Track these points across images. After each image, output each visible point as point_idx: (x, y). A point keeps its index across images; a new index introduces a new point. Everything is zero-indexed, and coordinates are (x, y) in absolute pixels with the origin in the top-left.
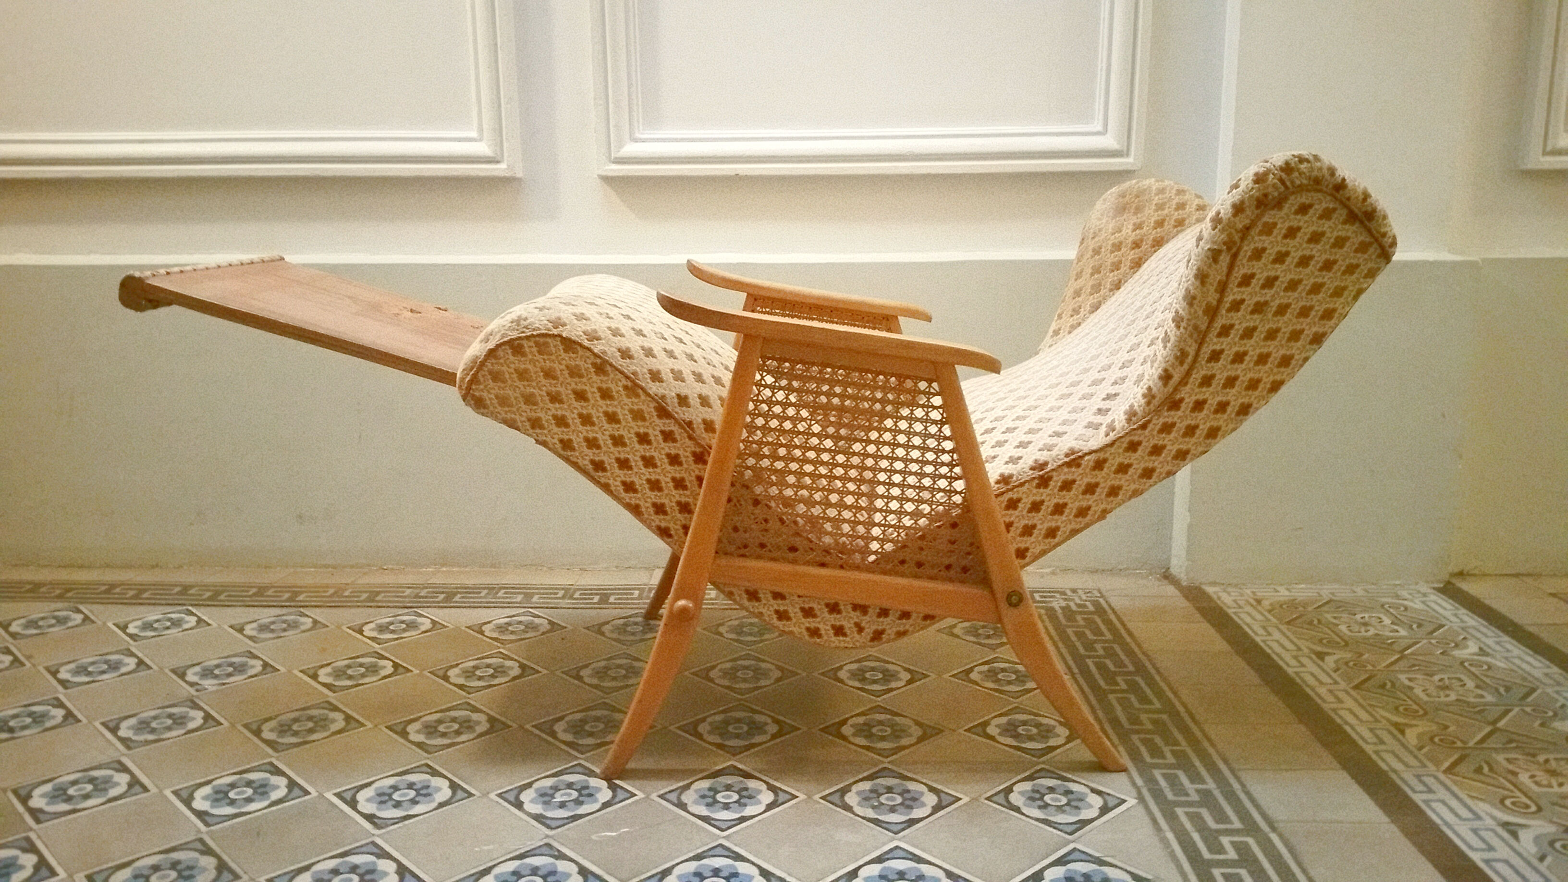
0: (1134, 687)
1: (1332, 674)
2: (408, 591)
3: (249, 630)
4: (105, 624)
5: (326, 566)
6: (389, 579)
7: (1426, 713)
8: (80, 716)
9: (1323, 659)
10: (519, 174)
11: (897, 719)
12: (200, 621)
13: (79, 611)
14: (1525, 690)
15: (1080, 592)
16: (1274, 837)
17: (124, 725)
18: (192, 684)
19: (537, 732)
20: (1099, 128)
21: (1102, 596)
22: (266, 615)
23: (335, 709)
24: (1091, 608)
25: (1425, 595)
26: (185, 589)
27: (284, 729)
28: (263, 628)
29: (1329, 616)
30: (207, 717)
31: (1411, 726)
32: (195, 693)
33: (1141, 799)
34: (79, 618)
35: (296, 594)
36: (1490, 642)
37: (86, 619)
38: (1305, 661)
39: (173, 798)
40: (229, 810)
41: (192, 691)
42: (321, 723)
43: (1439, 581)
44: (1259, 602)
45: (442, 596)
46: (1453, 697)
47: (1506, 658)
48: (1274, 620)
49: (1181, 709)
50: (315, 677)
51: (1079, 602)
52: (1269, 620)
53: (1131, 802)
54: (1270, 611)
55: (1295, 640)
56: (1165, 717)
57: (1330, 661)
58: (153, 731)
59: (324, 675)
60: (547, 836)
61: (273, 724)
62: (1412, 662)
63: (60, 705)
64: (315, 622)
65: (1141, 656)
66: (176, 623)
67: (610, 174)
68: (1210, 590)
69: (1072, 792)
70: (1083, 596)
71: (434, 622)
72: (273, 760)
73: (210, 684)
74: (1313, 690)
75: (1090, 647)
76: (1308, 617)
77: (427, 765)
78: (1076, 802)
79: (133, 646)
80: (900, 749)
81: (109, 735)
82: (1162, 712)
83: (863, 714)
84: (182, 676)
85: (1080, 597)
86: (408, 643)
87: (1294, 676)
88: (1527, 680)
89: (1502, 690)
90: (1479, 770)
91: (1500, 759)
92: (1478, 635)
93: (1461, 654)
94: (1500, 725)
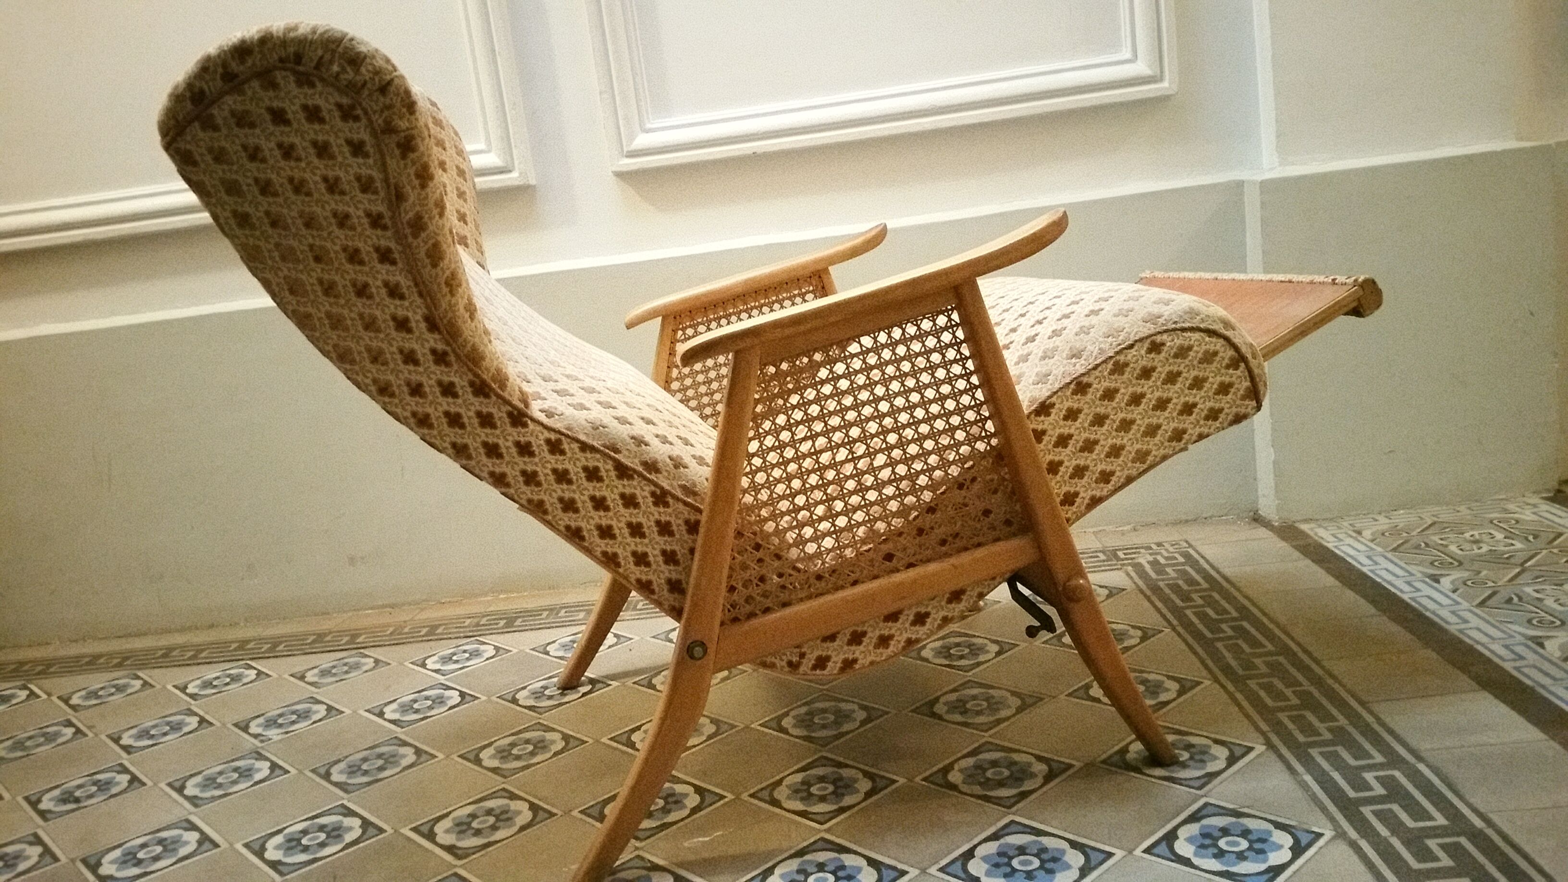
0: (1241, 632)
1: (1451, 594)
2: (468, 621)
3: (310, 677)
4: (164, 687)
5: (384, 606)
6: (447, 612)
8: (144, 779)
9: (1438, 582)
10: (533, 182)
11: (991, 691)
12: (259, 673)
13: (138, 678)
15: (1167, 545)
16: (1421, 767)
17: (190, 784)
18: (256, 736)
19: (615, 745)
20: (1128, 55)
21: (1190, 546)
22: (325, 661)
23: (405, 744)
24: (1182, 560)
25: (1535, 506)
26: (243, 644)
27: (354, 770)
28: (324, 673)
29: (1436, 538)
30: (274, 766)
31: (1548, 637)
32: (260, 745)
33: (1270, 745)
34: (138, 684)
35: (354, 637)
37: (146, 684)
38: (1419, 585)
39: (244, 851)
40: (303, 857)
41: (256, 742)
42: (390, 760)
43: (1548, 491)
44: (1359, 533)
45: (502, 623)
48: (1379, 549)
49: (1296, 648)
50: (381, 714)
51: (1166, 554)
52: (1372, 549)
53: (1260, 748)
54: (1372, 541)
55: (1404, 565)
56: (1281, 659)
57: (1446, 583)
58: (220, 786)
59: (390, 712)
60: (637, 850)
61: (342, 765)
62: (1536, 574)
63: (124, 770)
64: (377, 661)
65: (1244, 601)
66: (235, 679)
67: (625, 169)
68: (1304, 527)
69: (1193, 746)
70: (1171, 549)
71: (497, 649)
72: (345, 802)
73: (274, 734)
74: (1434, 613)
75: (1186, 598)
76: (1414, 541)
77: (504, 790)
78: (1200, 755)
79: (195, 706)
80: (999, 722)
81: (175, 795)
82: (1277, 654)
83: (955, 690)
84: (245, 729)
85: (1167, 550)
86: (473, 671)
87: (1409, 601)
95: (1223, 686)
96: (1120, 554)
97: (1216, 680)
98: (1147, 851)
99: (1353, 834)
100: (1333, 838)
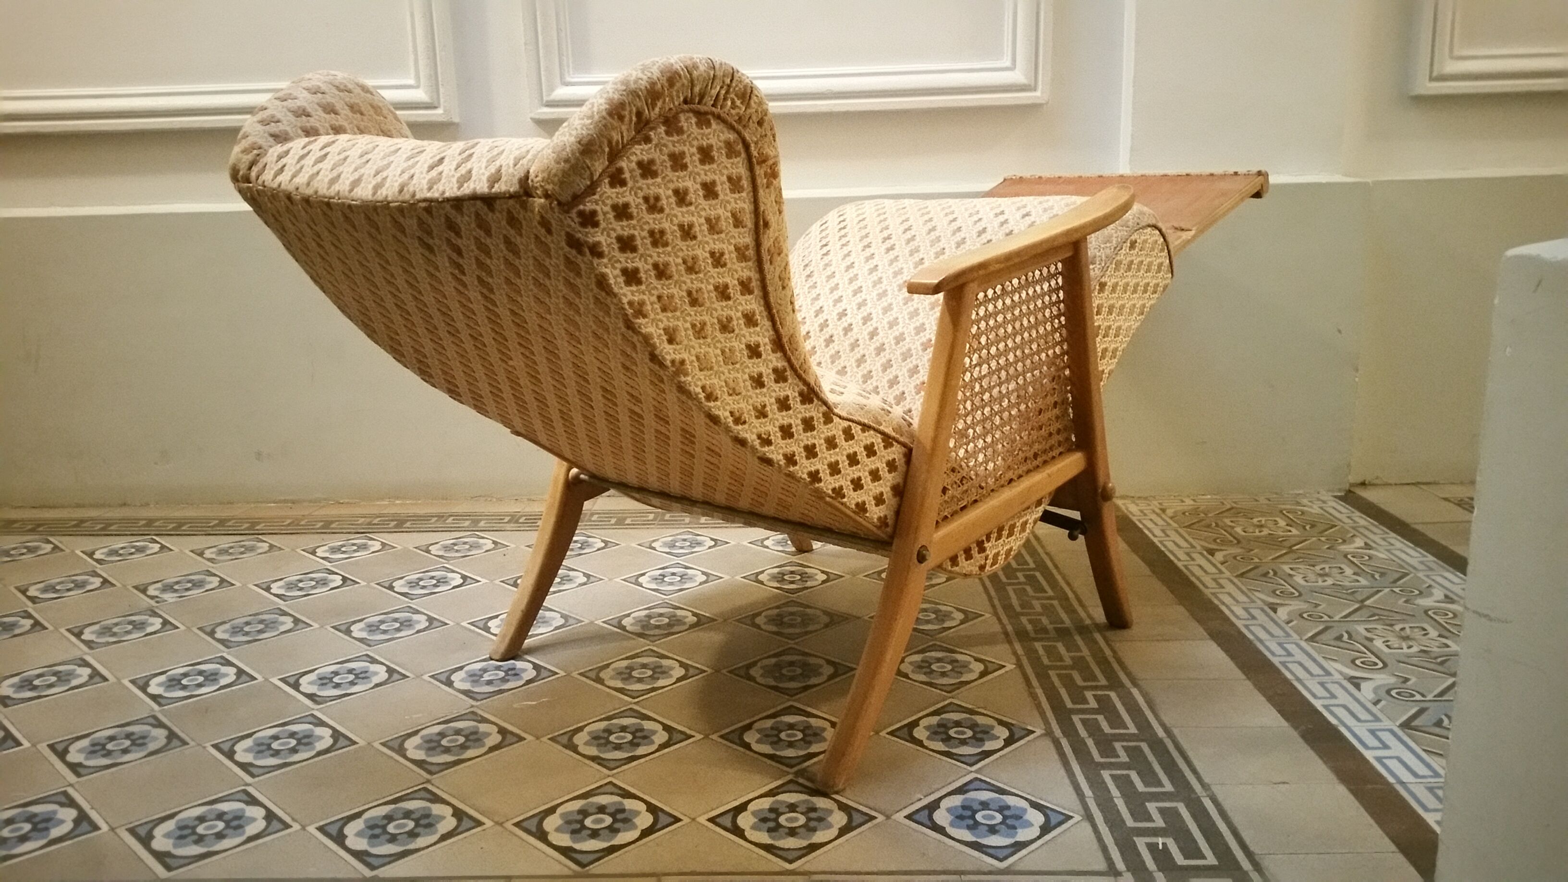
0: (1031, 579)
1: (1219, 565)
2: (361, 520)
3: (208, 554)
4: (73, 552)
5: (285, 501)
6: (344, 511)
7: (1300, 595)
8: (46, 624)
9: (1213, 555)
10: (456, 120)
11: (808, 611)
12: (163, 547)
13: (49, 542)
14: (1396, 576)
16: (1135, 692)
17: (87, 631)
18: (152, 597)
19: (472, 628)
20: (1008, 63)
22: (225, 542)
23: (285, 614)
25: (1324, 502)
26: (150, 522)
27: (236, 630)
28: (222, 552)
29: (1227, 521)
30: (165, 623)
31: (1282, 605)
32: (155, 605)
33: (1019, 665)
34: (49, 547)
35: (253, 524)
36: (1377, 538)
37: (56, 548)
38: (1196, 556)
39: (130, 686)
40: (182, 693)
41: (153, 603)
42: (269, 625)
43: (1340, 490)
44: (1164, 510)
45: (393, 524)
46: (1330, 581)
47: (1388, 550)
48: (1175, 525)
49: (1070, 595)
50: (268, 589)
52: (1169, 524)
53: (1010, 667)
54: (1171, 518)
55: (1191, 540)
56: (1055, 602)
57: (1219, 556)
58: (114, 634)
59: (276, 588)
60: (472, 706)
61: (227, 626)
62: (1298, 555)
63: (29, 616)
64: (271, 546)
65: (1044, 556)
66: (140, 550)
67: (542, 117)
69: (957, 661)
71: (383, 544)
72: (225, 655)
73: (169, 597)
74: (1198, 578)
76: (1207, 521)
77: (367, 655)
78: (959, 668)
79: (99, 569)
80: (806, 633)
81: (73, 639)
82: (1055, 599)
83: (777, 607)
84: (144, 591)
86: (357, 562)
87: (1183, 568)
88: (1403, 568)
89: (1377, 576)
90: (1339, 638)
91: (1361, 629)
92: (1366, 533)
93: (1344, 548)
94: (1368, 603)
95: (1000, 620)
97: (996, 614)
98: (891, 733)
99: (1058, 732)
100: (1042, 735)
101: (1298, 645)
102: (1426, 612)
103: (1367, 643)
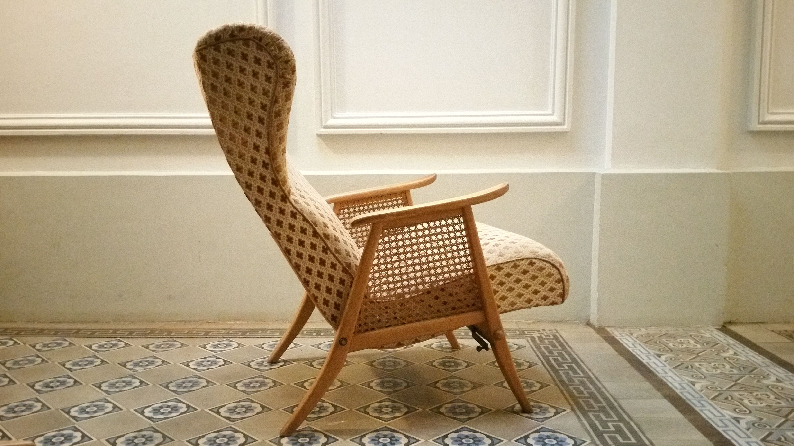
0: (571, 368)
1: (664, 363)
3: (151, 347)
7: (705, 377)
9: (660, 357)
11: (462, 381)
14: (752, 368)
15: (547, 331)
16: (632, 423)
18: (130, 369)
19: (296, 386)
20: (550, 112)
21: (557, 332)
22: (158, 341)
23: (201, 378)
24: (552, 337)
25: (711, 331)
26: (115, 331)
27: (179, 386)
28: (157, 347)
29: (665, 340)
30: (141, 382)
31: (698, 383)
32: (133, 373)
33: (573, 410)
35: (169, 333)
36: (739, 350)
37: (71, 343)
38: (651, 357)
39: (135, 412)
40: (161, 416)
42: (195, 384)
43: (719, 326)
44: (631, 334)
45: (239, 333)
46: (719, 371)
47: (746, 356)
48: (638, 342)
49: (592, 376)
50: (188, 366)
51: (546, 334)
52: (636, 341)
53: (568, 410)
54: (636, 338)
55: (647, 349)
56: (585, 380)
57: (663, 358)
58: (117, 387)
59: (192, 365)
61: (174, 384)
62: (702, 358)
63: (71, 378)
64: (182, 344)
65: (574, 356)
66: (115, 345)
67: (321, 133)
68: (609, 329)
69: (542, 407)
70: (548, 332)
72: (178, 398)
74: (655, 369)
75: (551, 352)
76: (655, 340)
77: (248, 399)
78: (543, 410)
79: (97, 355)
80: (463, 392)
82: (584, 377)
83: (446, 379)
84: (125, 366)
85: (547, 333)
87: (645, 363)
88: (754, 365)
89: (742, 369)
90: (727, 398)
91: (736, 394)
92: (734, 347)
93: (725, 355)
94: (739, 382)
95: (559, 387)
96: (526, 332)
97: (556, 385)
99: (598, 442)
100: (590, 443)
101: (707, 402)
102: (768, 387)
103: (740, 401)
